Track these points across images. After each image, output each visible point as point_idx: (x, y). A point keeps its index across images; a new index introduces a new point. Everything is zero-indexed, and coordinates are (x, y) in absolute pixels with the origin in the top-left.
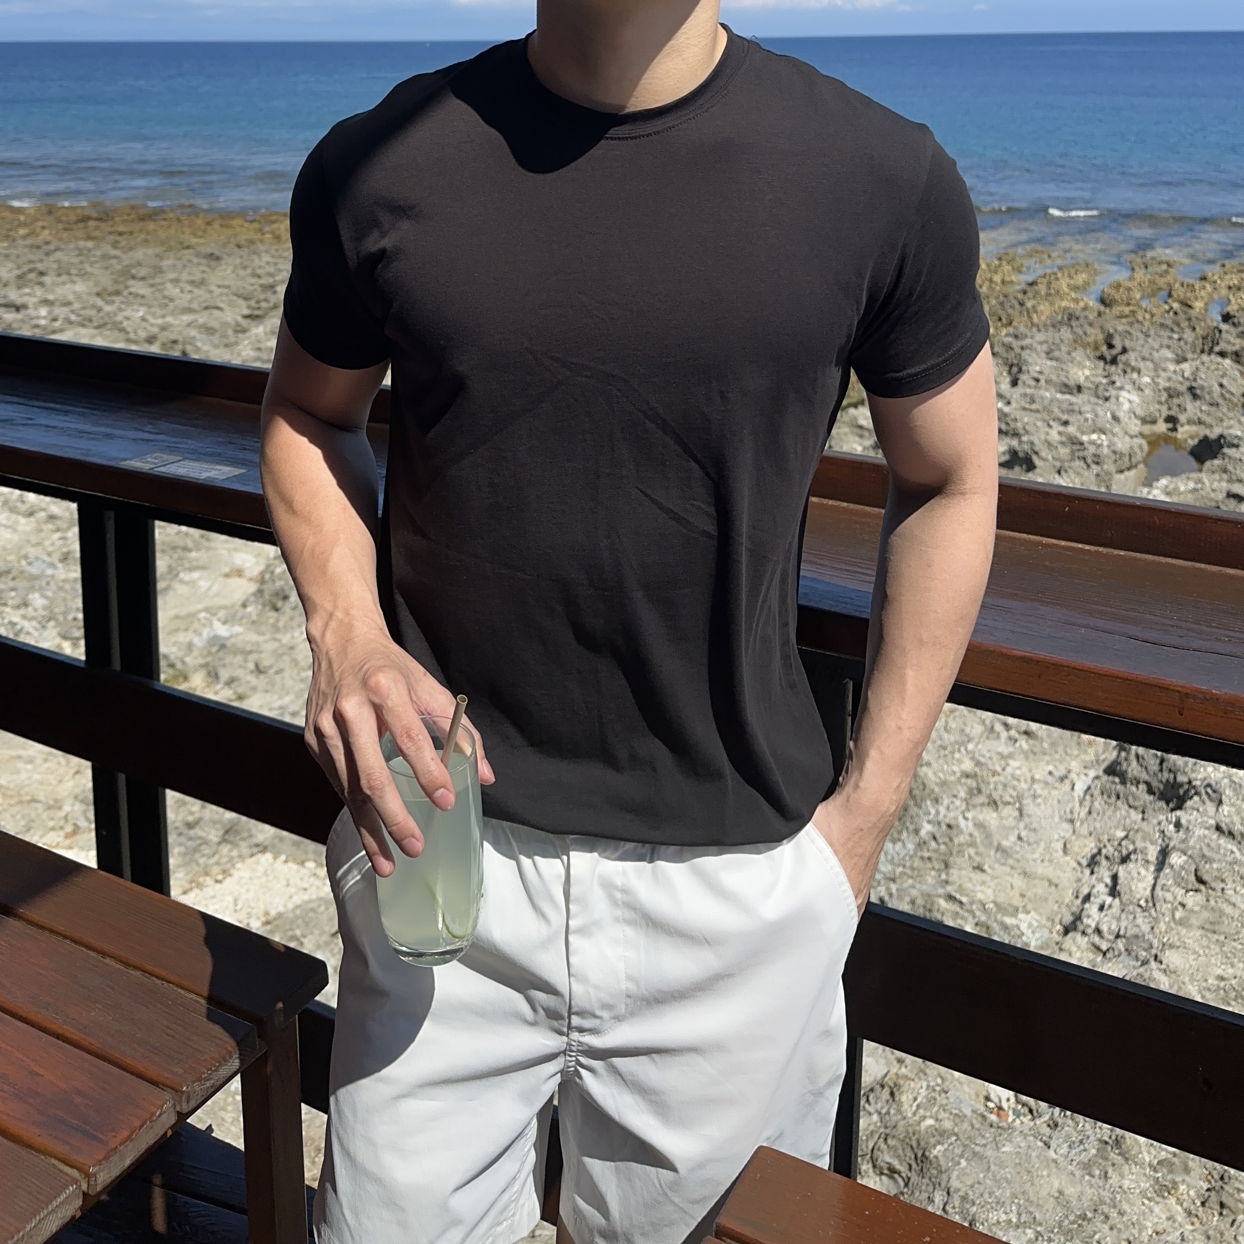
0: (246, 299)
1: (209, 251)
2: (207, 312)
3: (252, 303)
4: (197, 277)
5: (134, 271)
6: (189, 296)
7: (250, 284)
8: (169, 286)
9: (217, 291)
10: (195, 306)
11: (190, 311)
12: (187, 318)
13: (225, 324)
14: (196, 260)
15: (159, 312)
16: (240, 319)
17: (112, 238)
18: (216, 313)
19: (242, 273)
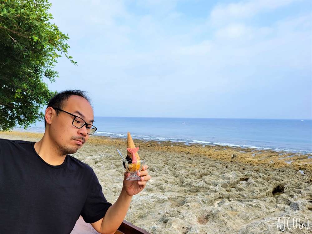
0: (164, 162)
1: (159, 153)
2: (157, 164)
3: (165, 163)
4: (157, 157)
5: (146, 156)
6: (155, 161)
7: (165, 159)
8: (152, 158)
9: (160, 160)
10: (155, 163)
11: (154, 163)
12: (154, 165)
13: (160, 166)
14: (156, 154)
15: (150, 163)
16: (163, 165)
17: (144, 149)
18: (159, 164)
19: (164, 157)
